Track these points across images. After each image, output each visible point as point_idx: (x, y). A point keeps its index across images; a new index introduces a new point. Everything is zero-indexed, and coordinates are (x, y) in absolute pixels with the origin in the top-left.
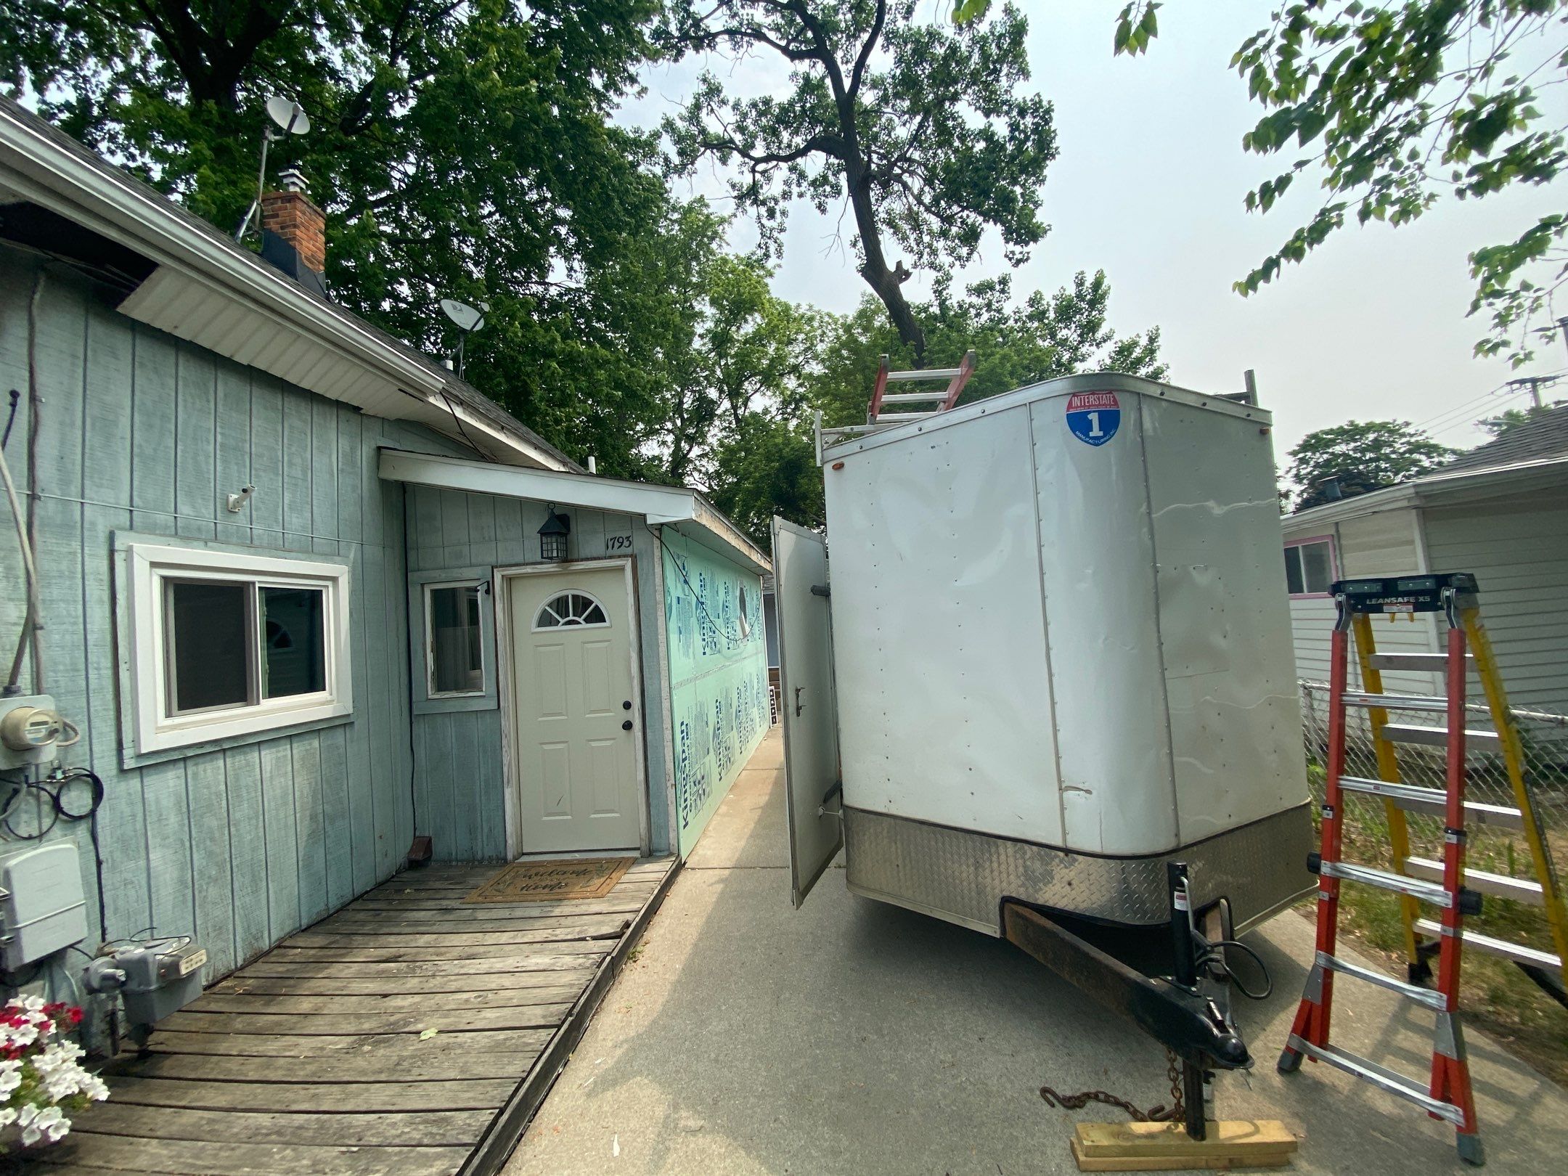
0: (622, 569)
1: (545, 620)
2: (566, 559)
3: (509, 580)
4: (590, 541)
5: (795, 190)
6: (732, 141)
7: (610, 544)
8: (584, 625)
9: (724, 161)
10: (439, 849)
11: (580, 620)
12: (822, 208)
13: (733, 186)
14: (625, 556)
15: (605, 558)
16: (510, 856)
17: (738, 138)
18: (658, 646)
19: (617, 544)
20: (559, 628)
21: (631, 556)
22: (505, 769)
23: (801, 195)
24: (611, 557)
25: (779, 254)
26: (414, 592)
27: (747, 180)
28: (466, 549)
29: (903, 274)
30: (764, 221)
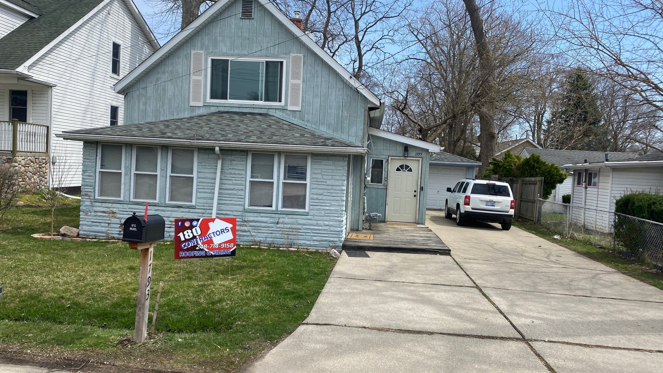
0: (419, 160)
1: (398, 170)
2: (406, 156)
3: (392, 159)
4: (412, 153)
7: (417, 154)
11: (406, 171)
14: (420, 157)
15: (415, 157)
16: (386, 221)
20: (401, 172)
26: (369, 160)
28: (382, 151)
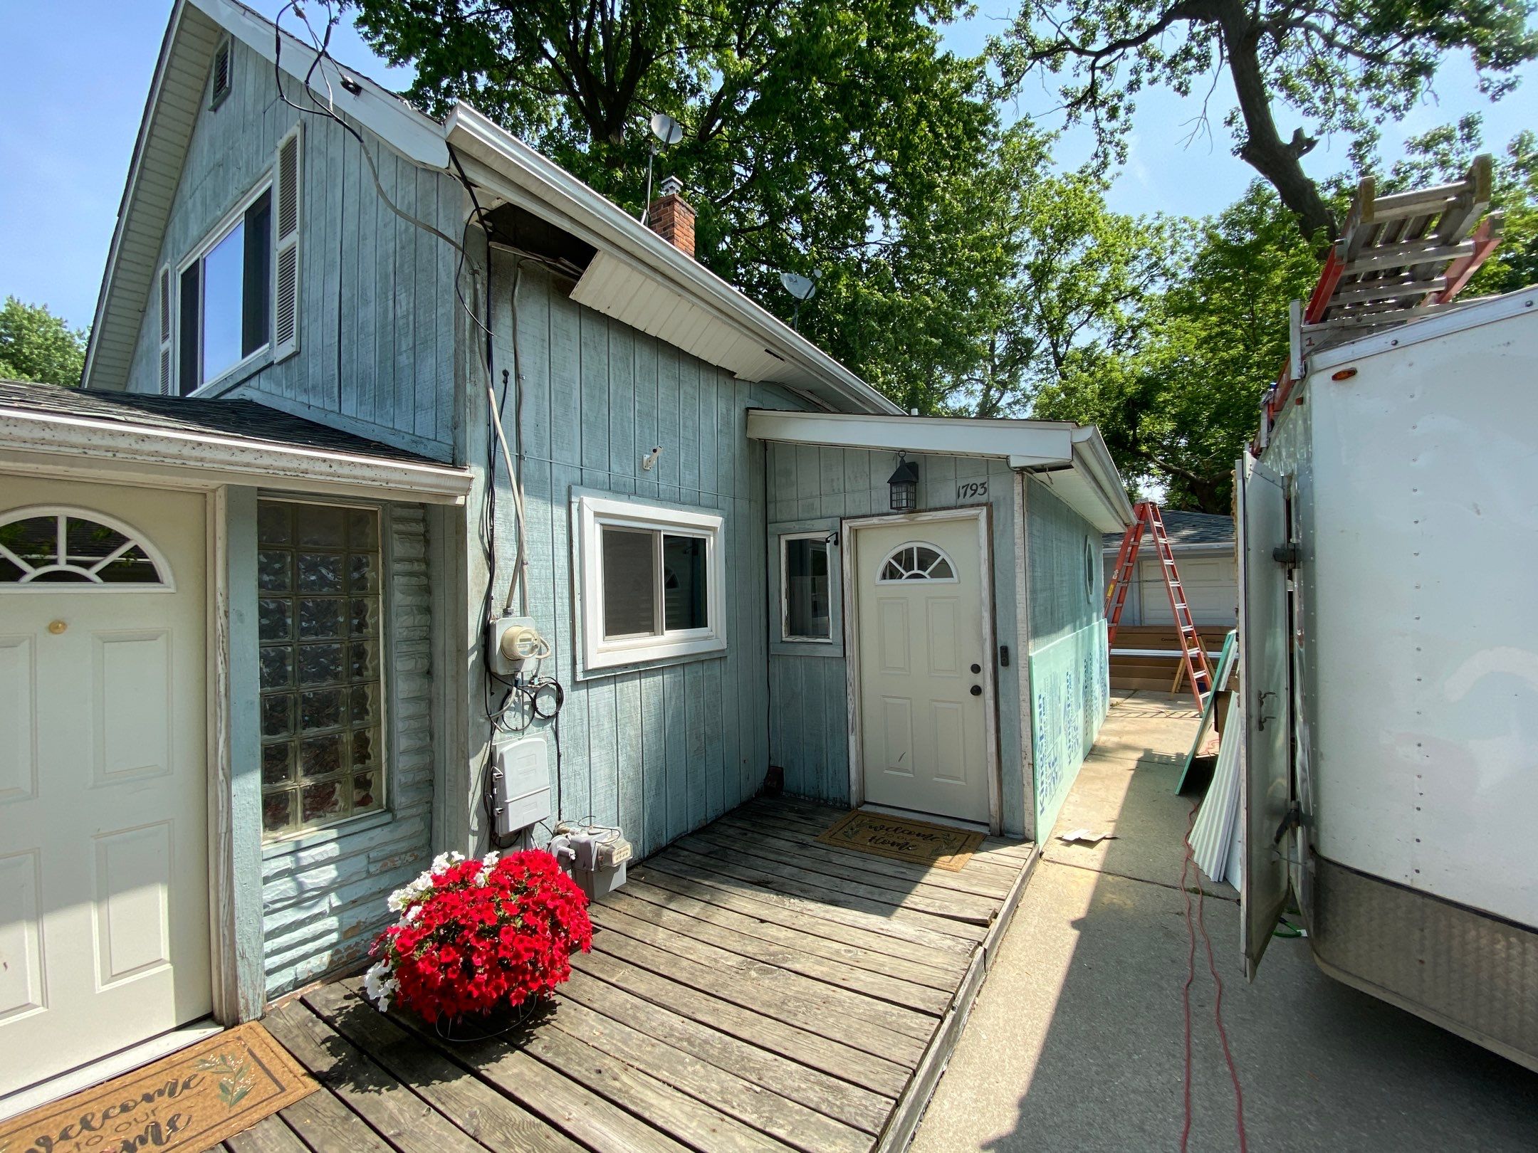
0: (975, 519)
1: (891, 573)
2: (913, 509)
3: (855, 532)
4: (939, 489)
5: (1145, 76)
6: (1067, 41)
7: (962, 492)
8: (929, 580)
9: (1054, 68)
10: (790, 781)
11: (925, 574)
12: (1183, 90)
13: (1065, 94)
14: (979, 505)
15: (956, 508)
16: (853, 802)
17: (1075, 37)
18: (1015, 607)
19: (969, 492)
20: (903, 581)
21: (985, 504)
22: (850, 717)
23: (1153, 82)
24: (962, 507)
25: (1121, 157)
26: (772, 542)
27: (1085, 80)
28: (817, 501)
29: (1302, 144)
30: (1103, 124)
